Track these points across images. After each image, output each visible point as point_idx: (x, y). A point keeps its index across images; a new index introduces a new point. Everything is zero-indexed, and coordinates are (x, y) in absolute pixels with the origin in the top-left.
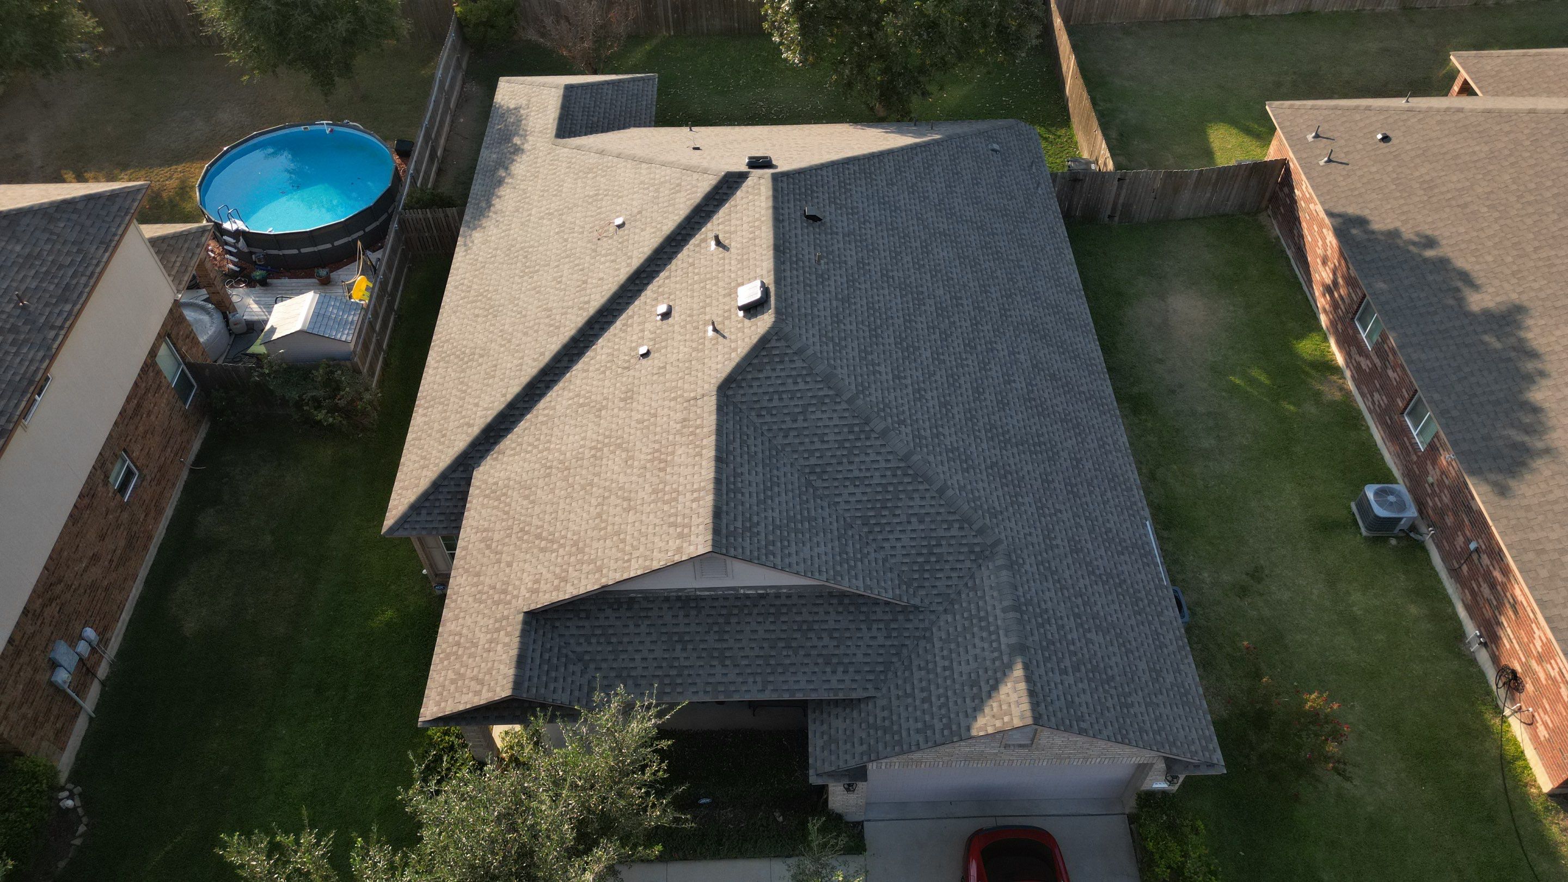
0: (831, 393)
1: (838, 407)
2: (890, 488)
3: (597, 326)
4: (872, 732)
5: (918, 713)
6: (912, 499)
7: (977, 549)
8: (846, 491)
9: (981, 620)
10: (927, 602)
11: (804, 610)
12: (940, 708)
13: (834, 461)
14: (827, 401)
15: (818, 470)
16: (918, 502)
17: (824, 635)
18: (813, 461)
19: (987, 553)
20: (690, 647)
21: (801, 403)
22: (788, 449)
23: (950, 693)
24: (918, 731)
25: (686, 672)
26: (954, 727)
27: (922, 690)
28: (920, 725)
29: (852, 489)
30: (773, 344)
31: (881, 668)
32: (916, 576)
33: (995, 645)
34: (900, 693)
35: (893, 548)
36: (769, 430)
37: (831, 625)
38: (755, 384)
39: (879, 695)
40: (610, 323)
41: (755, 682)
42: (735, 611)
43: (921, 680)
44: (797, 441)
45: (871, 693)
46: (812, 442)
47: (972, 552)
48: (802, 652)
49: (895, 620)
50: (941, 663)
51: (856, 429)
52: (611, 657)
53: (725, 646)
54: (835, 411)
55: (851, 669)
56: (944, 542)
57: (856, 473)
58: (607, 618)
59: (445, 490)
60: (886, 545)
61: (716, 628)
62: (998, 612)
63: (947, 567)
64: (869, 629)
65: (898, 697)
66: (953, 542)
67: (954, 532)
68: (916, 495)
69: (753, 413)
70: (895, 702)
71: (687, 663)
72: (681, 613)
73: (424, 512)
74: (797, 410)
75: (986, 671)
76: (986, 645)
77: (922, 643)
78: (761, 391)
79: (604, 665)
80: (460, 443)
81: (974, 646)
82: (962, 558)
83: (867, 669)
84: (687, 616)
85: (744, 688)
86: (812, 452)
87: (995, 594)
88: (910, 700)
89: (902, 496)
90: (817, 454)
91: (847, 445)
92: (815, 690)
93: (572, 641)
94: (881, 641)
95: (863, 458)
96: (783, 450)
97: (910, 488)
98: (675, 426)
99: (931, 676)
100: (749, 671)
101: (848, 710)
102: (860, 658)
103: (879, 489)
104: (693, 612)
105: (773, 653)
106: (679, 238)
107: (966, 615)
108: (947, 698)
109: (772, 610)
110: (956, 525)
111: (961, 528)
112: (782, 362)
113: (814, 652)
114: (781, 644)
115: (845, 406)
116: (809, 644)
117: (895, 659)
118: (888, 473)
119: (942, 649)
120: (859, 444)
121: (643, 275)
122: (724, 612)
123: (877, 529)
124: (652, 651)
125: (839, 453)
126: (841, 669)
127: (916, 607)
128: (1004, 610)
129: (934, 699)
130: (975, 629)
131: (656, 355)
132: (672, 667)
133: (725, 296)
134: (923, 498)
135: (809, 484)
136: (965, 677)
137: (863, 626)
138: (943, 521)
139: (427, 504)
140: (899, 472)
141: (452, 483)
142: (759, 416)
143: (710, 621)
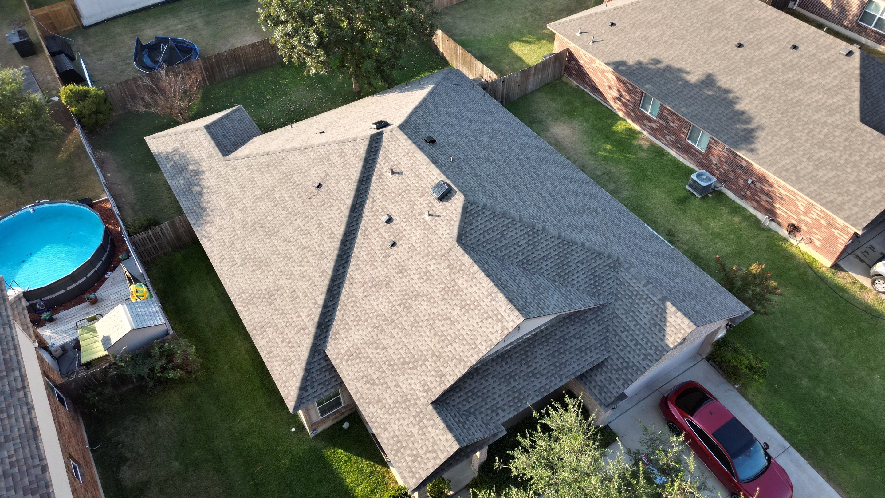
0: (510, 221)
1: (517, 226)
2: (561, 255)
3: (348, 243)
4: (620, 372)
5: (637, 352)
6: (573, 255)
7: (612, 265)
8: (543, 266)
9: (636, 296)
10: (606, 300)
11: (557, 332)
12: (646, 344)
13: (530, 253)
14: (510, 225)
15: (525, 261)
16: (576, 255)
17: (572, 339)
18: (520, 258)
19: (617, 264)
20: (517, 378)
21: (499, 232)
22: (506, 257)
23: (646, 335)
24: (643, 360)
25: (522, 391)
26: (660, 348)
27: (631, 341)
28: (642, 357)
29: (545, 263)
30: (470, 208)
31: (604, 342)
32: (595, 290)
33: (652, 303)
34: (621, 348)
35: (578, 282)
36: (492, 252)
37: (573, 332)
38: (473, 232)
39: (611, 354)
40: (354, 239)
41: (556, 379)
42: (528, 349)
43: (627, 337)
44: (508, 251)
45: (607, 355)
46: (515, 249)
47: (611, 267)
48: (567, 353)
49: (598, 316)
50: (631, 325)
51: (531, 233)
52: (484, 403)
53: (532, 368)
54: (516, 229)
55: (593, 349)
56: (597, 269)
57: (543, 255)
58: (470, 385)
59: (314, 370)
60: (574, 282)
61: (524, 362)
62: (642, 288)
63: (605, 279)
64: (589, 326)
65: (621, 350)
66: (601, 267)
67: (599, 262)
68: (574, 253)
69: (480, 247)
70: (622, 354)
71: (520, 387)
72: (504, 363)
73: (309, 388)
74: (499, 236)
75: (656, 316)
76: (648, 305)
77: (615, 320)
78: (477, 234)
79: (483, 410)
80: (307, 341)
81: (642, 308)
82: (608, 272)
83: (599, 345)
84: (507, 363)
85: (553, 384)
86: (517, 254)
87: (635, 281)
88: (628, 349)
89: (568, 256)
90: (521, 253)
91: (531, 243)
92: (583, 367)
93: (460, 406)
94: (597, 329)
95: (542, 246)
96: (504, 259)
97: (569, 250)
98: (445, 271)
99: (631, 332)
100: (550, 375)
101: (600, 370)
102: (593, 342)
103: (557, 257)
104: (509, 360)
105: (555, 360)
106: (365, 179)
107: (627, 297)
108: (647, 338)
109: (543, 340)
110: (598, 258)
111: (600, 259)
112: (479, 215)
113: (573, 350)
114: (557, 354)
115: (519, 224)
116: (568, 347)
117: (608, 334)
118: (556, 248)
119: (627, 318)
120: (536, 240)
121: (357, 206)
122: (522, 352)
123: (567, 277)
124: (500, 390)
125: (529, 249)
126: (588, 351)
127: (603, 305)
128: (644, 286)
129: (640, 342)
130: (637, 301)
131: (401, 242)
132: (514, 392)
133: (420, 197)
134: (577, 252)
135: (524, 269)
136: (648, 324)
137: (586, 326)
138: (591, 259)
139: (308, 383)
140: (561, 245)
141: (316, 364)
142: (484, 247)
143: (519, 360)
